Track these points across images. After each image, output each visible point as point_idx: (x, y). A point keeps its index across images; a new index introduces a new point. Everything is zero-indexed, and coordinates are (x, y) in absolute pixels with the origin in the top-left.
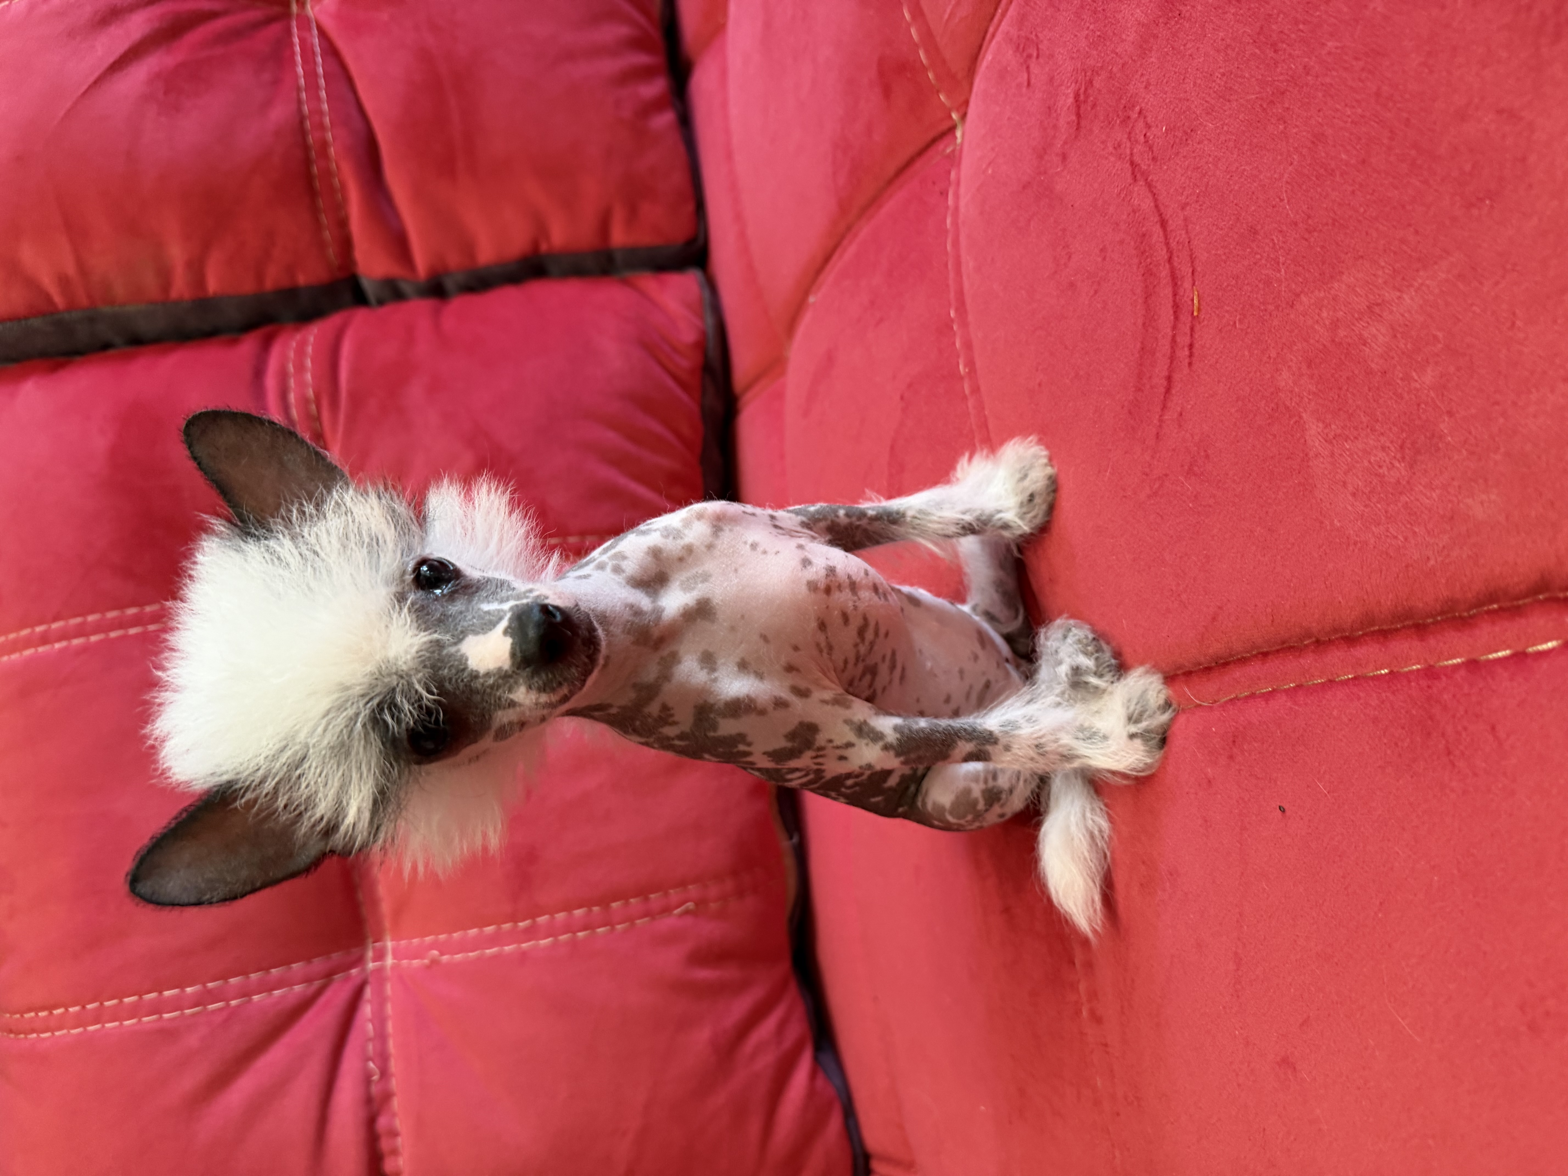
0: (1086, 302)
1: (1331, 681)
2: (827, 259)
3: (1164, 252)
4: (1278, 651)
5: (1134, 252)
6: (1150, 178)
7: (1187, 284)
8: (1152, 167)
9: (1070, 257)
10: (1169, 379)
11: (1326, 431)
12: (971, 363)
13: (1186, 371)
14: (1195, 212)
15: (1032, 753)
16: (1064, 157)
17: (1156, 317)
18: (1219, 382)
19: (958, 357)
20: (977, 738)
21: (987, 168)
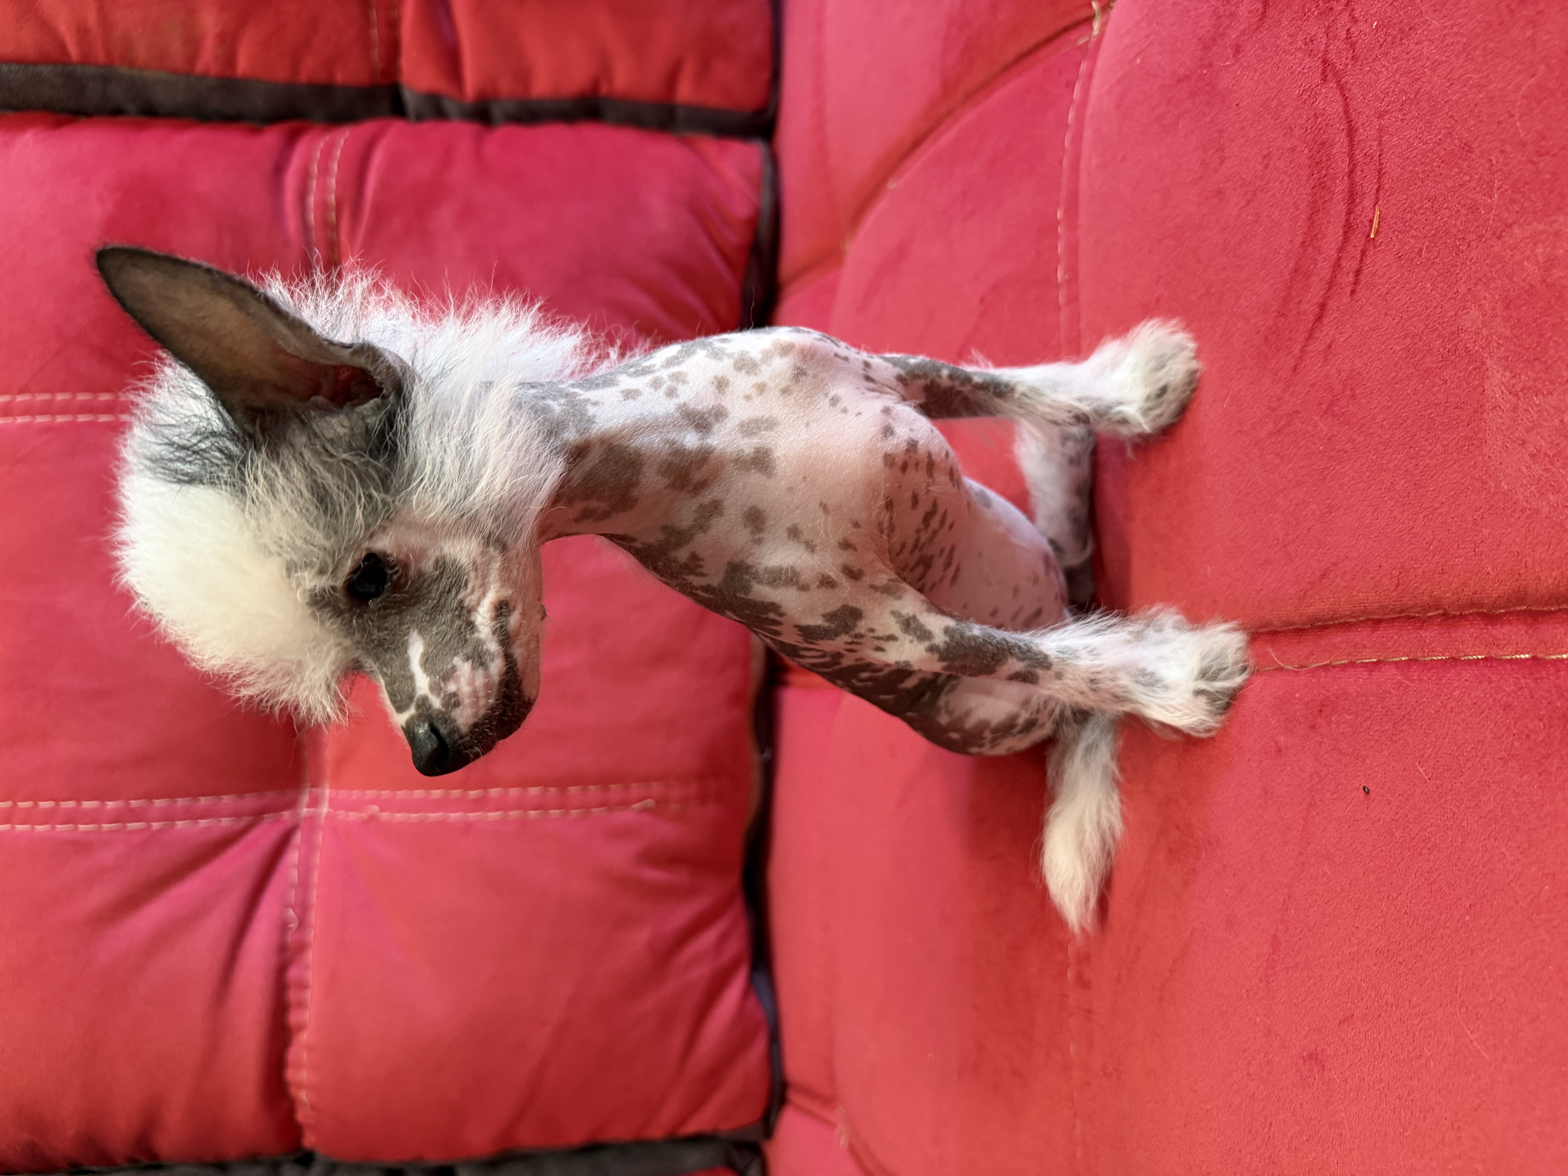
0: (1235, 213)
1: (1455, 660)
2: (917, 143)
3: (1345, 166)
4: (1393, 620)
5: (1307, 162)
6: (1343, 80)
7: (1368, 202)
8: (1350, 67)
9: (1222, 162)
10: (1323, 306)
11: (1512, 382)
12: (1073, 271)
13: (1346, 299)
14: (1396, 121)
15: (1084, 687)
16: (1238, 50)
17: (1319, 236)
18: (1386, 315)
19: (1058, 262)
20: (1030, 659)
21: (1135, 58)
